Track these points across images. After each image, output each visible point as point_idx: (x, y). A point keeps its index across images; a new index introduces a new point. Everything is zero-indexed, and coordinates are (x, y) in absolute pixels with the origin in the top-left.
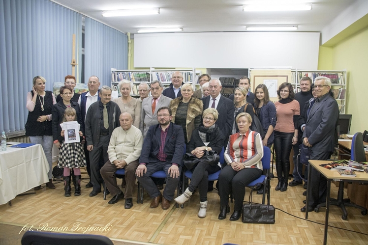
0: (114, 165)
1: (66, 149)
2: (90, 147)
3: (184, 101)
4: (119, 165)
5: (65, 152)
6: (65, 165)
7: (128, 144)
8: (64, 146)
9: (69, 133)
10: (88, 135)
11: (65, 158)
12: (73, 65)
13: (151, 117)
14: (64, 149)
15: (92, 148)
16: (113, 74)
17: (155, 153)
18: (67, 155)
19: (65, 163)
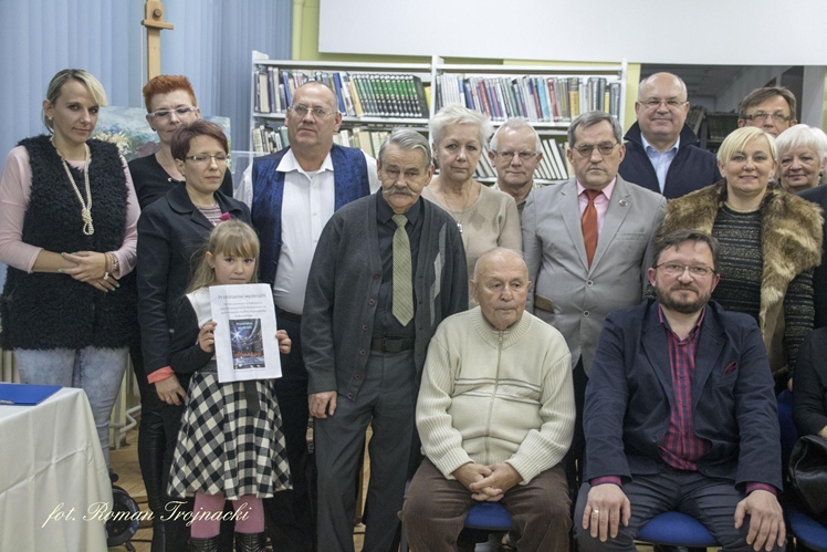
0: (459, 485)
1: (214, 410)
2: (323, 400)
3: (734, 204)
4: (488, 486)
5: (211, 423)
6: (205, 486)
7: (514, 391)
8: (207, 394)
9: (237, 335)
10: (315, 343)
11: (207, 450)
12: (153, 30)
13: (580, 273)
14: (204, 408)
15: (333, 404)
16: (263, 79)
17: (653, 434)
18: (220, 438)
19: (205, 474)
